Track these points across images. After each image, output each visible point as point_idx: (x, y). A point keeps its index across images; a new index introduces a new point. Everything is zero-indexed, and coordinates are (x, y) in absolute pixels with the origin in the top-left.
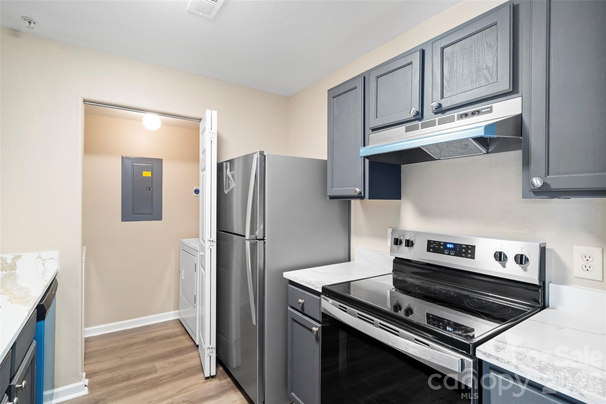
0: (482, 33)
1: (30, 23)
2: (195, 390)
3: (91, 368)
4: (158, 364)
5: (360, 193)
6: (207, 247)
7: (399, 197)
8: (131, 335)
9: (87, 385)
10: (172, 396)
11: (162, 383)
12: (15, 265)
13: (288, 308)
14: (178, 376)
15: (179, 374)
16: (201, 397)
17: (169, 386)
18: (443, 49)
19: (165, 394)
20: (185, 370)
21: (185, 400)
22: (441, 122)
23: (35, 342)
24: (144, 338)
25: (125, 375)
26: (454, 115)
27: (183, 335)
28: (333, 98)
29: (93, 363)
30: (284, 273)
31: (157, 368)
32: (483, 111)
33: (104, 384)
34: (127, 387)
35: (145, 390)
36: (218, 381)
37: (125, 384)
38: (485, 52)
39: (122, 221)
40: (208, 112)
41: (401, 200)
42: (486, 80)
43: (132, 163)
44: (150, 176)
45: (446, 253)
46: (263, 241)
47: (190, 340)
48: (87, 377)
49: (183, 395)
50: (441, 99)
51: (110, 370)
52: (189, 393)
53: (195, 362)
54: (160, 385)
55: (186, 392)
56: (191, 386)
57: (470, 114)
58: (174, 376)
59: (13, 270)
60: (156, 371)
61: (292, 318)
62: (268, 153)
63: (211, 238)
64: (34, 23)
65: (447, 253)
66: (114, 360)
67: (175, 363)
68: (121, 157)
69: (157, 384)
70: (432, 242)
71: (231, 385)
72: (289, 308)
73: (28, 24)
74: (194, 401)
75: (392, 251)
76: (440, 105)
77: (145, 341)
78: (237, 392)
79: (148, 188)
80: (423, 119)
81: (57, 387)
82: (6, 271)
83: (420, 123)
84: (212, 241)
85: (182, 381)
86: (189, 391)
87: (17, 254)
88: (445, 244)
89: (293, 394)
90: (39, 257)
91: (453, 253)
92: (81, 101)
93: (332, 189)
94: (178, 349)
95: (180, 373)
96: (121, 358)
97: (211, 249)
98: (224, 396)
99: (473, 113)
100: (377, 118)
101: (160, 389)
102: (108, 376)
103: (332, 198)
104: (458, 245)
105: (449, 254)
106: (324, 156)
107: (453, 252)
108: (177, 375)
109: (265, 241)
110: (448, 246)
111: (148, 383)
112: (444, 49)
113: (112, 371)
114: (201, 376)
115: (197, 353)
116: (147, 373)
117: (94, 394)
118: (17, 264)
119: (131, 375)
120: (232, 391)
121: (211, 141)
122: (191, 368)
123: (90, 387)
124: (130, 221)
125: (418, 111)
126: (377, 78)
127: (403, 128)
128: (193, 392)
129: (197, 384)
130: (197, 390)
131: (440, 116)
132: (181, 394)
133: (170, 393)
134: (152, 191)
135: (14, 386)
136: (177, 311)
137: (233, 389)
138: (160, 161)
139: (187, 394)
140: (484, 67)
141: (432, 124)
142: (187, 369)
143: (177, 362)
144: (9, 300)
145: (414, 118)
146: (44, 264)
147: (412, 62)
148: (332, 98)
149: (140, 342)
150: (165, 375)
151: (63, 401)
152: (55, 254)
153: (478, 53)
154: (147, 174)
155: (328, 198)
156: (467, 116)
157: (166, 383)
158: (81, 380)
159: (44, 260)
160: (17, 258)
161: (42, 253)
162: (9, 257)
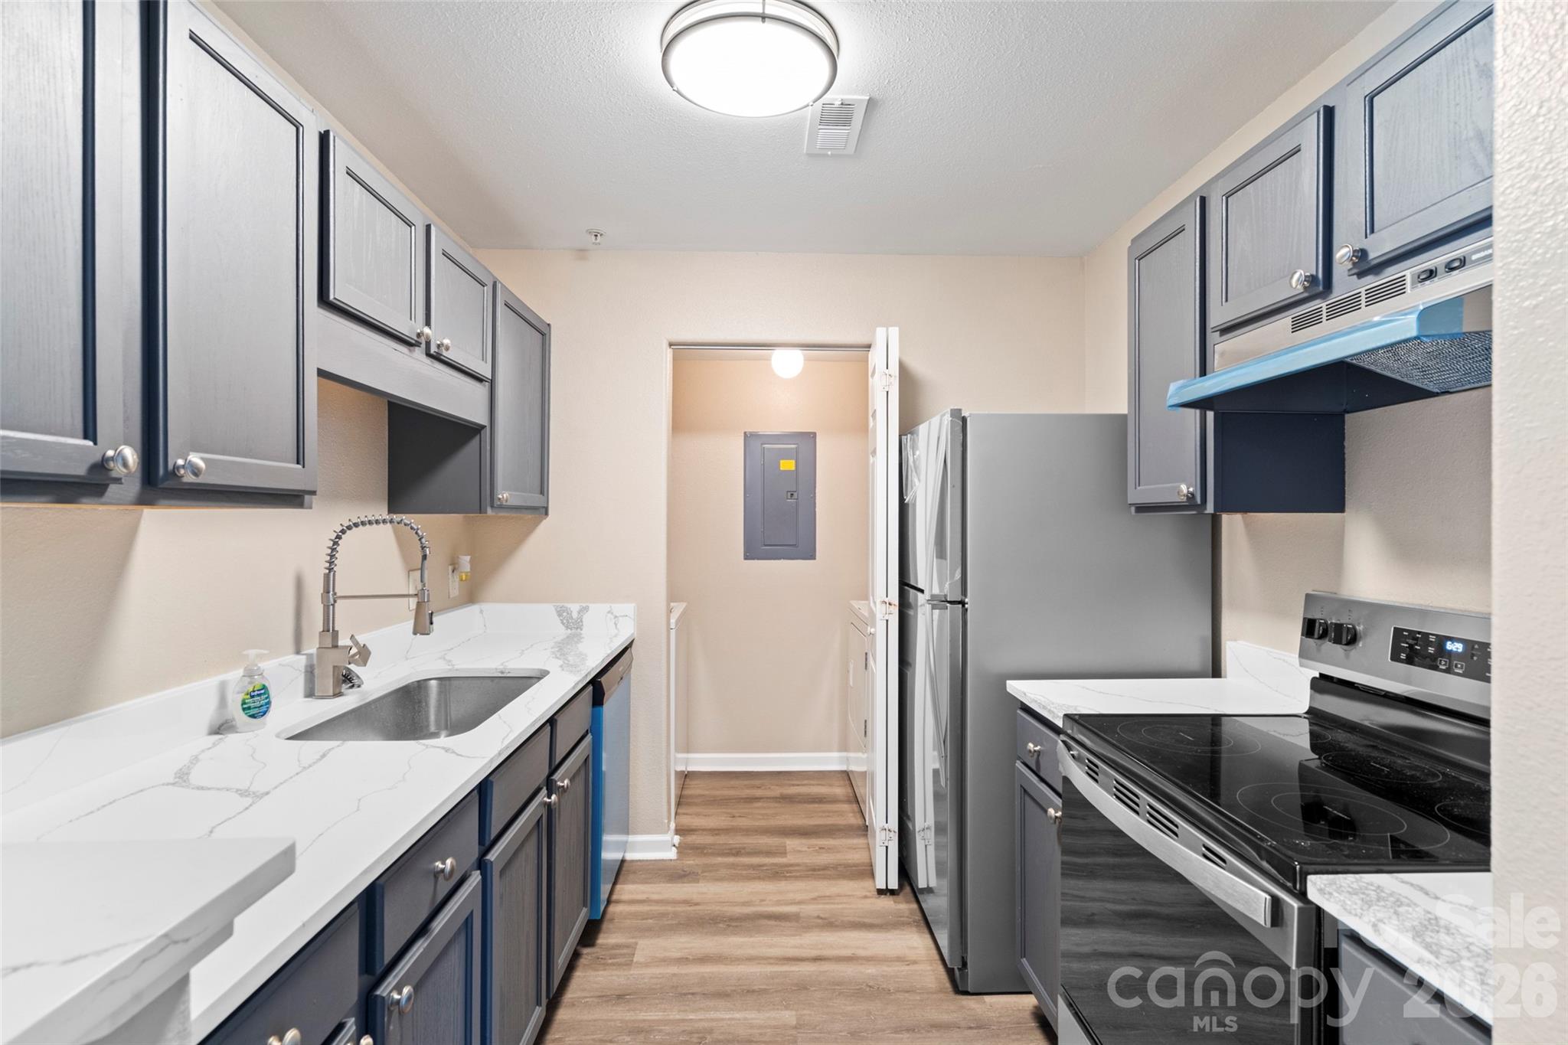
0: (1466, 39)
1: (596, 236)
2: (844, 906)
3: (687, 821)
4: (791, 843)
5: (1191, 497)
6: (879, 616)
7: (1338, 506)
8: (757, 782)
9: (677, 845)
10: (800, 902)
11: (790, 877)
12: (582, 621)
13: (1015, 763)
14: (819, 873)
15: (823, 869)
16: (852, 920)
17: (800, 885)
18: (1371, 99)
19: (791, 896)
20: (835, 867)
21: (822, 915)
22: (1376, 296)
23: (589, 737)
24: (777, 791)
25: (734, 846)
26: (1404, 276)
27: (849, 802)
28: (1139, 260)
29: (691, 815)
30: (1008, 682)
31: (788, 847)
32: (1474, 257)
33: (699, 850)
34: (733, 866)
35: (759, 878)
36: (892, 902)
37: (731, 860)
38: (1471, 90)
39: (745, 559)
40: (880, 332)
41: (1345, 514)
42: (1475, 169)
43: (762, 444)
44: (793, 468)
45: (1441, 667)
46: (960, 606)
47: (859, 815)
48: (678, 832)
49: (821, 906)
50: (1366, 237)
51: (715, 831)
52: (832, 906)
53: (857, 857)
54: (786, 878)
55: (827, 903)
56: (839, 895)
57: (1441, 270)
58: (814, 870)
59: (579, 630)
60: (784, 853)
61: (1021, 786)
62: (972, 412)
63: (887, 596)
64: (601, 235)
65: (1444, 668)
66: (723, 818)
67: (820, 848)
68: (743, 434)
69: (782, 875)
70: (1405, 633)
71: (917, 918)
72: (1019, 764)
73: (594, 238)
74: (837, 923)
75: (1304, 654)
76: (1362, 254)
77: (777, 798)
78: (923, 933)
79: (789, 494)
80: (1331, 292)
81: (635, 833)
82: (571, 629)
83: (1324, 305)
84: (890, 604)
85: (825, 883)
86: (834, 904)
87: (584, 605)
88: (1442, 640)
89: (1024, 960)
90: (609, 612)
91: (1462, 668)
92: (665, 345)
93: (1138, 488)
94: (832, 825)
95: (825, 868)
96: (734, 817)
97: (887, 621)
98: (897, 932)
99: (1450, 268)
100: (1227, 300)
101: (783, 885)
102: (709, 839)
103: (1142, 509)
104: (1476, 647)
105: (1448, 671)
106: (1121, 407)
107: (1462, 666)
108: (819, 870)
109: (966, 606)
110: (1449, 646)
111: (766, 870)
112: (1375, 99)
113: (716, 834)
114: (867, 884)
115: (866, 841)
116: (769, 853)
117: (684, 862)
118: (584, 620)
119: (744, 848)
120: (914, 929)
121: (887, 392)
122: (846, 866)
123: (682, 849)
124: (758, 559)
125: (1314, 273)
126: (1227, 198)
127: (1285, 321)
128: (840, 906)
129: (849, 896)
130: (848, 906)
131: (1371, 281)
132: (818, 903)
133: (799, 897)
134: (797, 499)
135: (556, 782)
136: (844, 754)
137: (917, 926)
138: (811, 437)
139: (827, 906)
140: (1471, 134)
141: (1350, 304)
142: (840, 865)
143: (823, 848)
144: (561, 666)
145: (1306, 295)
146: (616, 624)
147: (1300, 145)
148: (1137, 261)
149: (770, 798)
150: (798, 865)
151: (641, 859)
152: (629, 608)
153: (1455, 97)
154: (788, 465)
155: (1133, 509)
156: (1436, 276)
157: (796, 878)
158: (666, 832)
159: (616, 617)
160: (584, 610)
161: (613, 605)
162: (574, 608)
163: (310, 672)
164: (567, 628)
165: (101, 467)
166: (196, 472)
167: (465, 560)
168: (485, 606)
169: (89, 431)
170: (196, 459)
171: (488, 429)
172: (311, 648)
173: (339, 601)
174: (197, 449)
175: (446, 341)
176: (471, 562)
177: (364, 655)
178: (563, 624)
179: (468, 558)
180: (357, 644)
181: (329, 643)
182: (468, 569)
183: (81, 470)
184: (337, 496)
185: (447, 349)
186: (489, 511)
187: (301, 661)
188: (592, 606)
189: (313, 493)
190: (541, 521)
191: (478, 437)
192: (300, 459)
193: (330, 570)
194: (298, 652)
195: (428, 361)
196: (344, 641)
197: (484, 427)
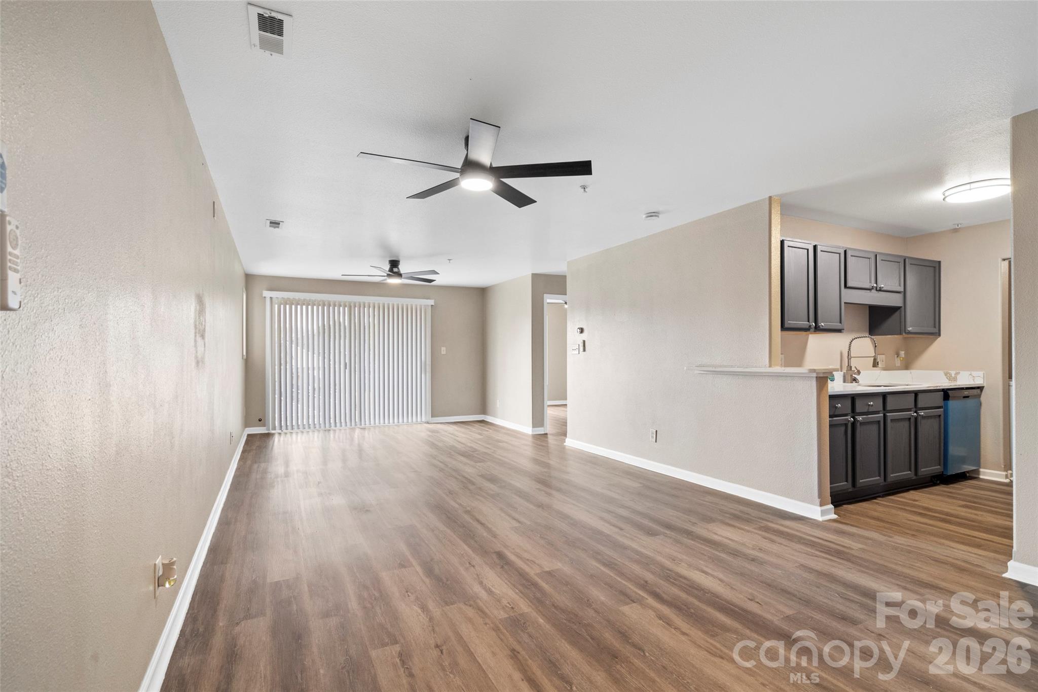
1: (958, 225)
23: (942, 409)
59: (955, 381)
64: (960, 224)
81: (984, 468)
82: (951, 381)
87: (958, 371)
90: (970, 375)
92: (1000, 261)
118: (957, 377)
146: (974, 380)
152: (981, 373)
159: (973, 377)
160: (957, 374)
161: (972, 372)
162: (953, 373)
163: (844, 377)
164: (949, 380)
165: (810, 326)
166: (823, 326)
167: (902, 353)
168: (912, 371)
169: (809, 321)
170: (822, 324)
171: (903, 307)
172: (845, 370)
173: (852, 358)
174: (822, 322)
175: (882, 286)
176: (905, 354)
177: (859, 373)
178: (947, 378)
179: (903, 352)
180: (857, 369)
181: (849, 368)
182: (903, 356)
183: (808, 327)
184: (852, 331)
185: (883, 287)
186: (904, 334)
187: (842, 373)
188: (961, 372)
189: (844, 329)
190: (937, 338)
191: (899, 310)
192: (840, 323)
193: (849, 350)
194: (841, 371)
195: (877, 292)
196: (853, 369)
197: (901, 307)
